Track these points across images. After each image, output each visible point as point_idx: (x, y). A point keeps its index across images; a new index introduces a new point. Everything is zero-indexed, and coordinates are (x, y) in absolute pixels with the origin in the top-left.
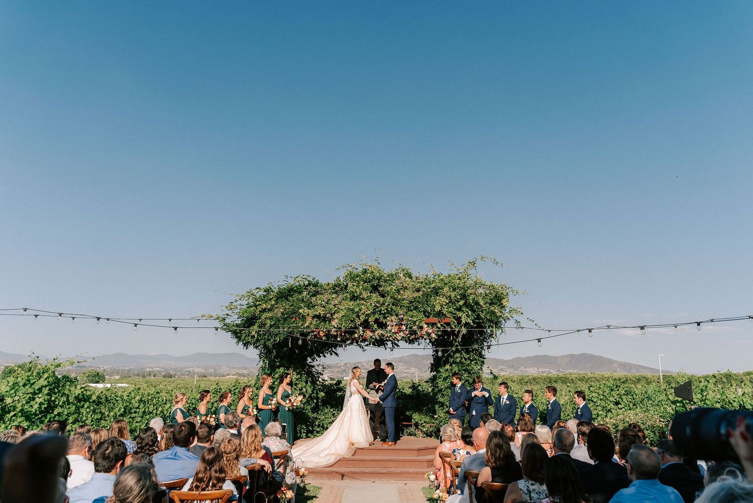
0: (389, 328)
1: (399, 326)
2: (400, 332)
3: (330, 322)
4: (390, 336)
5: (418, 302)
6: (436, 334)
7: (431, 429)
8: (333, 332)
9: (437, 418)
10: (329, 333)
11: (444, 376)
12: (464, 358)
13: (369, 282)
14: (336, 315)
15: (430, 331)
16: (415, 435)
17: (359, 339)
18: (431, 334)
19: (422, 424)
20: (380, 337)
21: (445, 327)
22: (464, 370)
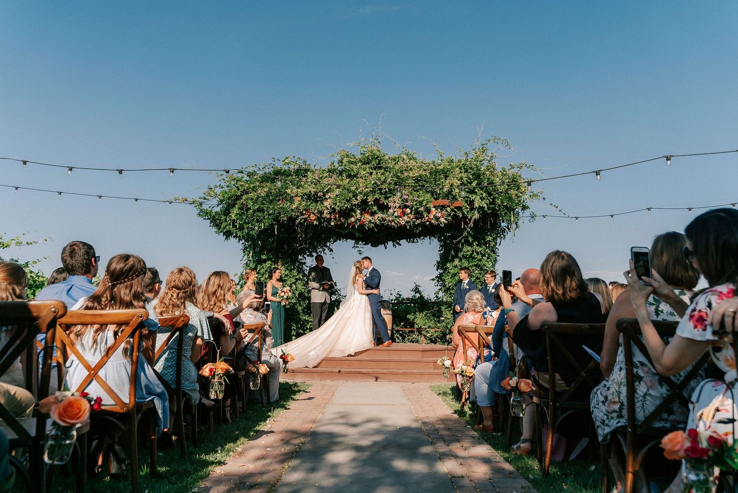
0: (391, 211)
1: (402, 209)
2: (404, 216)
3: (322, 203)
4: (393, 221)
5: (425, 181)
6: (446, 219)
7: (436, 334)
8: (326, 215)
9: (444, 320)
10: (321, 216)
11: (452, 271)
12: (476, 251)
13: (368, 163)
14: (329, 194)
15: (439, 215)
16: (417, 342)
17: (357, 223)
18: (439, 218)
19: (426, 329)
20: (380, 222)
21: (455, 212)
22: (475, 266)
